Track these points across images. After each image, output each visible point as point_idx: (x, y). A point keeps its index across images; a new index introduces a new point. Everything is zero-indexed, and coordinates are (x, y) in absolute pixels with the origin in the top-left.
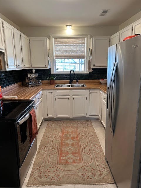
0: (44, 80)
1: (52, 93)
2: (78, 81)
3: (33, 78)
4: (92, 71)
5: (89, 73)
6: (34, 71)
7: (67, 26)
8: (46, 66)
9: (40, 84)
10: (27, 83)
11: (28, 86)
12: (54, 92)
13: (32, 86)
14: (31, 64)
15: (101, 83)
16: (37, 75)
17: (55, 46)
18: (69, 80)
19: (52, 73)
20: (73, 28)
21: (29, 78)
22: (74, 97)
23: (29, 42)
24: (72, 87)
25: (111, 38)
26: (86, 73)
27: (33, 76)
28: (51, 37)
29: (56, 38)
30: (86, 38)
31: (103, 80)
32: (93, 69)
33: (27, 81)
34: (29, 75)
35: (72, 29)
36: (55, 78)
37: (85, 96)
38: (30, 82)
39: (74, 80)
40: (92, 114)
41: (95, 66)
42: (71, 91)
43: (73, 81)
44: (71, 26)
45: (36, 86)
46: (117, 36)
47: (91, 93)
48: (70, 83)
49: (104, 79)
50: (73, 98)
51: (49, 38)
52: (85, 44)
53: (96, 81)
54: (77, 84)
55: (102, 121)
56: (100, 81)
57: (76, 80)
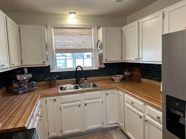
0: (41, 81)
1: (55, 100)
2: (86, 80)
3: (24, 81)
4: (104, 66)
5: (98, 69)
6: (26, 71)
7: (70, 13)
8: (44, 62)
9: (35, 88)
10: (15, 88)
11: (17, 94)
12: (57, 98)
13: (24, 93)
14: (22, 61)
15: (114, 80)
16: (30, 76)
17: (55, 37)
18: (75, 79)
19: (51, 71)
20: (77, 17)
21: (19, 80)
22: (86, 102)
23: (19, 31)
24: (82, 89)
25: (123, 29)
26: (95, 68)
27: (25, 78)
28: (49, 26)
29: (56, 28)
30: (92, 29)
31: (116, 76)
32: (105, 64)
33: (15, 85)
34: (18, 77)
35: (75, 18)
36: (56, 77)
37: (101, 99)
38: (20, 87)
39: (82, 78)
40: (110, 122)
41: (108, 61)
42: (81, 94)
43: (80, 79)
44: (74, 13)
45: (30, 91)
46: (136, 25)
47: (107, 94)
48: (77, 82)
49: (117, 76)
50: (86, 104)
51: (47, 28)
52: (93, 36)
53: (108, 78)
54: (86, 82)
55: (128, 133)
56: (112, 77)
57: (84, 78)
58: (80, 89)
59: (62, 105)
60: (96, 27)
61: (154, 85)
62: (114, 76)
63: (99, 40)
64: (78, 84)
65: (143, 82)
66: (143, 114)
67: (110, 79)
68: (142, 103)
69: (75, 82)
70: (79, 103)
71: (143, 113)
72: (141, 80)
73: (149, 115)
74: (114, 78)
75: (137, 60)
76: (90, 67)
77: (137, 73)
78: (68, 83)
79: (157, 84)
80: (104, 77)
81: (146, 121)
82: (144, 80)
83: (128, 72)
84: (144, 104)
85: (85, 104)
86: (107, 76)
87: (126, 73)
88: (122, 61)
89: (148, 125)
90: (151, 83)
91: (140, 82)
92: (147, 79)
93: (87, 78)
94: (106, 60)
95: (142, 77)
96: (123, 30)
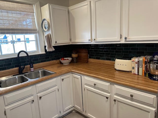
2: (33, 67)
4: (54, 50)
5: (45, 53)
15: (62, 64)
18: (17, 68)
22: (39, 95)
25: (69, 9)
26: (41, 53)
30: (34, 6)
31: (64, 60)
32: (54, 47)
41: (57, 43)
47: (63, 80)
48: (20, 72)
49: (65, 58)
52: (35, 14)
53: (55, 62)
54: (32, 70)
55: (88, 114)
56: (60, 60)
57: (29, 66)
58: (30, 80)
59: (6, 108)
60: (38, 3)
61: (104, 64)
62: (62, 59)
63: (44, 20)
64: (23, 74)
65: (91, 62)
66: (109, 95)
67: (58, 63)
68: (108, 84)
69: (18, 71)
70: (32, 98)
71: (109, 93)
72: (89, 61)
73: (117, 94)
74: (63, 61)
75: (90, 41)
76: (35, 52)
77: (84, 54)
78: (6, 74)
79: (106, 62)
80: (52, 61)
81: (115, 100)
82: (91, 60)
83: (76, 53)
84: (110, 84)
85: (39, 98)
86: (55, 61)
87: (74, 55)
88: (71, 44)
89: (116, 104)
90: (100, 62)
91: (87, 62)
92: (95, 59)
93: (34, 65)
94: (56, 42)
95: (90, 58)
96: (70, 11)
